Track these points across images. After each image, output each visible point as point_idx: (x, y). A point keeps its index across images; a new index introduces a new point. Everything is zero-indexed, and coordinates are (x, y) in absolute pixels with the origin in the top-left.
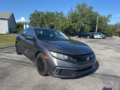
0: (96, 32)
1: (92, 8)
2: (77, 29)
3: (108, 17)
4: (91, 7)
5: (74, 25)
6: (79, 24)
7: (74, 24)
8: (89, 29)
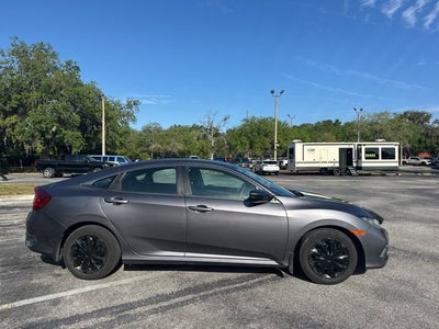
0: (104, 154)
1: (78, 68)
2: (28, 143)
3: (129, 105)
4: (73, 65)
5: (13, 126)
6: (40, 122)
7: (13, 119)
8: (78, 144)
